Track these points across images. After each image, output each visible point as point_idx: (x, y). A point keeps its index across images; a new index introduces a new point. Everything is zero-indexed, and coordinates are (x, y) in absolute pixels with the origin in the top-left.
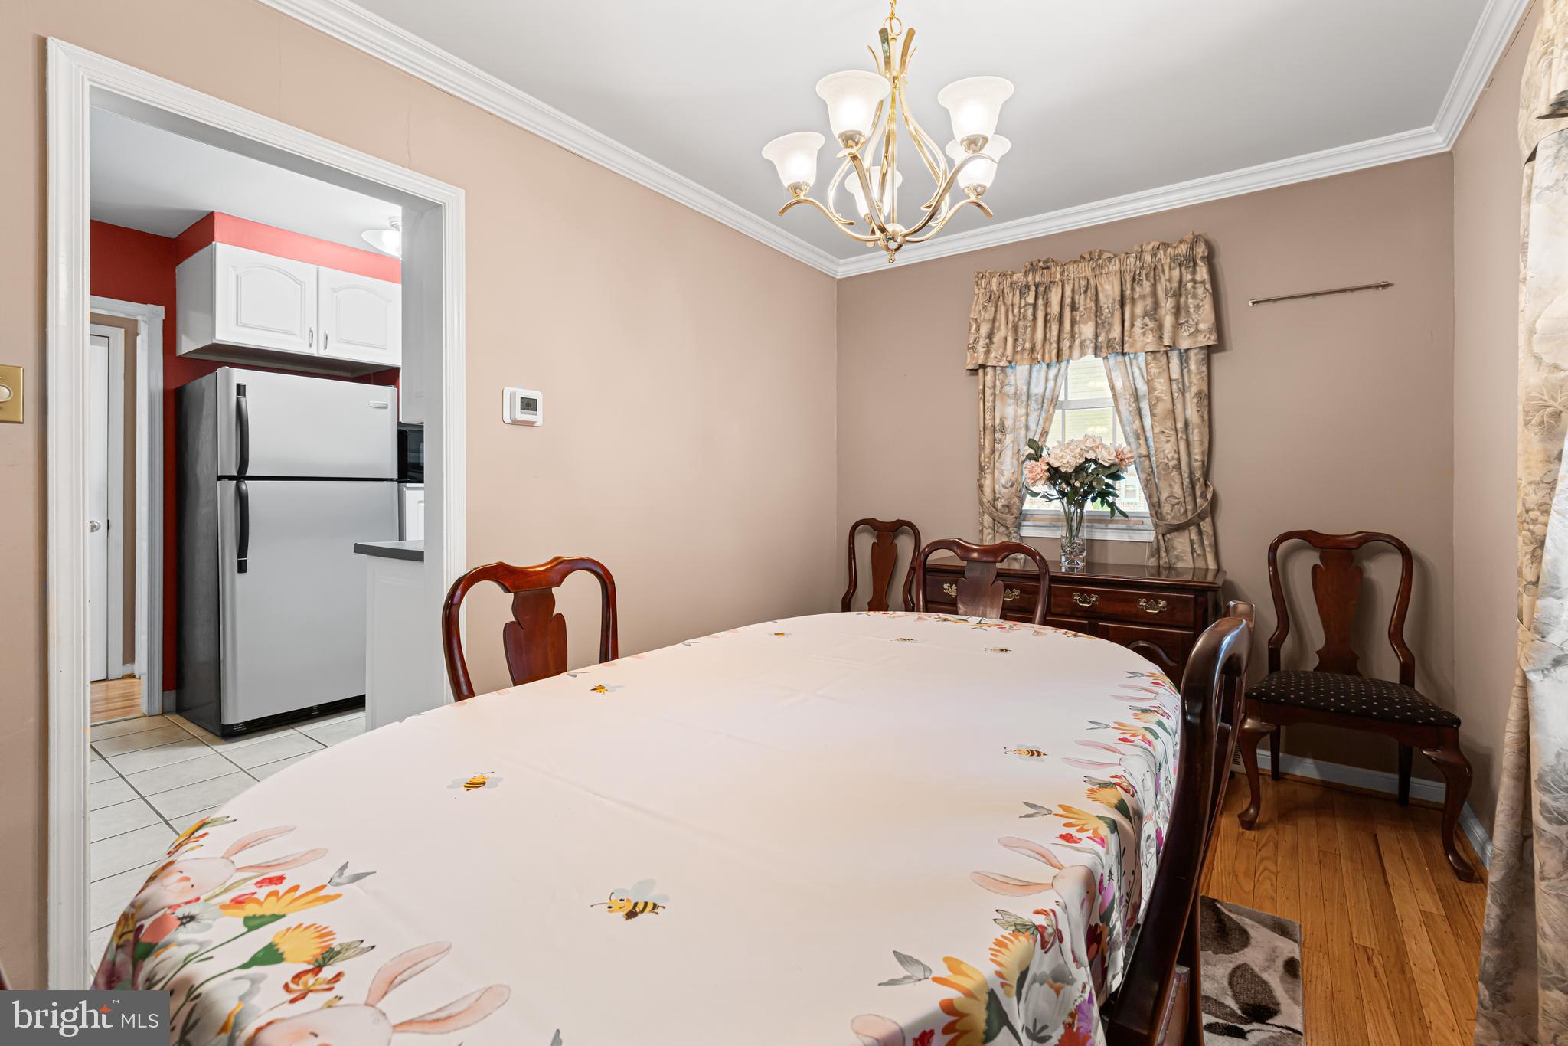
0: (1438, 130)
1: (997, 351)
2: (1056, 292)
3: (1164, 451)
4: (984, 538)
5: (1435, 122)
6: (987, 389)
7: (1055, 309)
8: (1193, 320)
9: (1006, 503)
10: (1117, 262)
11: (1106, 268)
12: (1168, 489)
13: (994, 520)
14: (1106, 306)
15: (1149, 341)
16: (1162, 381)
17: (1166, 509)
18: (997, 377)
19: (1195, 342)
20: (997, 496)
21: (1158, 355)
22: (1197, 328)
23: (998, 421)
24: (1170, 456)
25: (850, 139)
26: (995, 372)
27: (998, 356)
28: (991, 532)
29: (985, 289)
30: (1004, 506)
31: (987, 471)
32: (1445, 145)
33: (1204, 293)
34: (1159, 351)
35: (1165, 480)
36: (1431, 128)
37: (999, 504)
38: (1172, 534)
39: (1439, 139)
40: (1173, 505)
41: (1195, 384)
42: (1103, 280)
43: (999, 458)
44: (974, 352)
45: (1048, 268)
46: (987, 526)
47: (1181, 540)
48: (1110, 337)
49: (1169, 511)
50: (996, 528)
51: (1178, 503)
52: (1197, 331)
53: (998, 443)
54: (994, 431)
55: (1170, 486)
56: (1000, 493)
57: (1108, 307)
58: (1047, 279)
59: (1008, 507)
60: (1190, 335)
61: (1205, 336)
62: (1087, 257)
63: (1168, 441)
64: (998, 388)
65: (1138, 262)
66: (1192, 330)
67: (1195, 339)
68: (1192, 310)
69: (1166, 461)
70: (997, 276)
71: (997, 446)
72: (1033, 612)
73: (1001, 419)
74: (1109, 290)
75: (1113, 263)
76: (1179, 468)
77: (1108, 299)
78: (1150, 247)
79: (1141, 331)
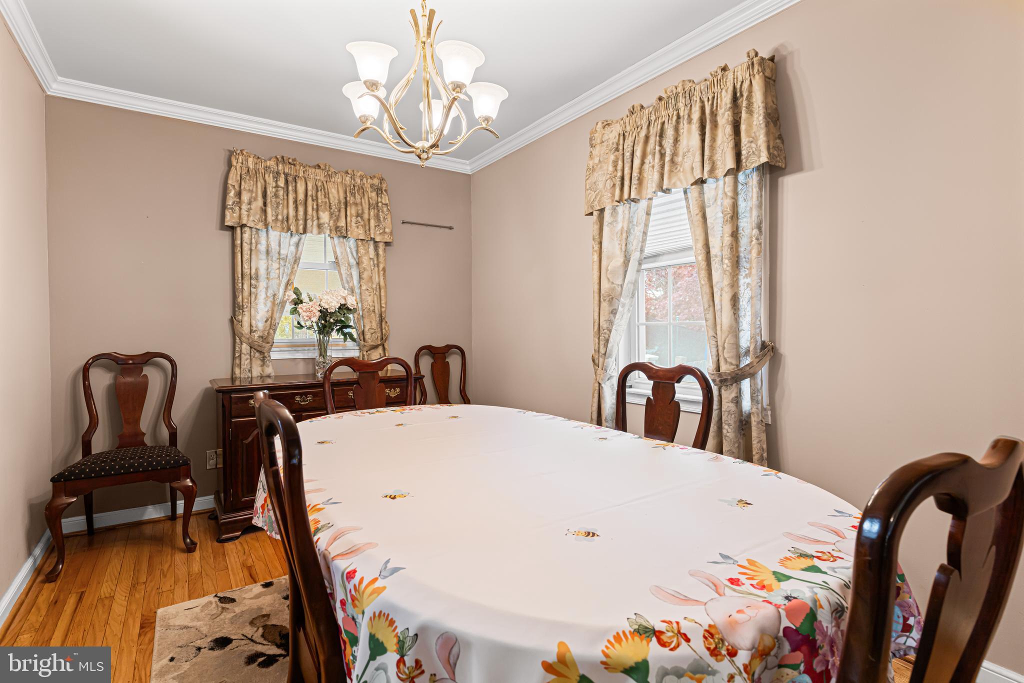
0: (470, 164)
1: (254, 215)
2: (301, 185)
3: (368, 301)
4: (242, 363)
5: (470, 161)
6: (245, 245)
7: (301, 196)
8: (383, 226)
9: (261, 335)
10: (340, 177)
11: (333, 179)
12: (370, 324)
13: (251, 347)
14: (334, 203)
15: (361, 232)
16: (366, 258)
17: (368, 336)
18: (253, 236)
19: (383, 239)
20: (254, 329)
21: (364, 242)
22: (384, 231)
23: (253, 271)
24: (371, 304)
25: (459, 87)
26: (251, 232)
27: (256, 221)
28: (249, 357)
29: (242, 164)
30: (259, 337)
31: (246, 309)
32: (470, 171)
33: (387, 211)
34: (364, 240)
35: (368, 318)
36: (468, 162)
37: (256, 335)
38: (371, 351)
39: (469, 168)
40: (372, 334)
41: (382, 263)
42: (330, 185)
43: (255, 299)
44: (233, 213)
45: (294, 165)
46: (245, 353)
47: (375, 354)
48: (338, 225)
49: (369, 337)
50: (252, 354)
51: (374, 332)
52: (384, 232)
53: (255, 288)
54: (251, 278)
55: (371, 322)
56: (256, 327)
57: (335, 205)
58: (293, 173)
59: (262, 337)
60: (380, 234)
61: (388, 236)
62: (322, 167)
63: (370, 295)
64: (254, 245)
65: (353, 181)
66: (381, 231)
67: (383, 237)
68: (382, 219)
69: (369, 307)
70: (252, 156)
71: (253, 290)
72: (326, 409)
73: (256, 270)
74: (335, 194)
75: (337, 176)
76: (374, 311)
77: (335, 199)
78: (359, 174)
79: (355, 225)
